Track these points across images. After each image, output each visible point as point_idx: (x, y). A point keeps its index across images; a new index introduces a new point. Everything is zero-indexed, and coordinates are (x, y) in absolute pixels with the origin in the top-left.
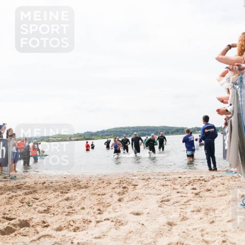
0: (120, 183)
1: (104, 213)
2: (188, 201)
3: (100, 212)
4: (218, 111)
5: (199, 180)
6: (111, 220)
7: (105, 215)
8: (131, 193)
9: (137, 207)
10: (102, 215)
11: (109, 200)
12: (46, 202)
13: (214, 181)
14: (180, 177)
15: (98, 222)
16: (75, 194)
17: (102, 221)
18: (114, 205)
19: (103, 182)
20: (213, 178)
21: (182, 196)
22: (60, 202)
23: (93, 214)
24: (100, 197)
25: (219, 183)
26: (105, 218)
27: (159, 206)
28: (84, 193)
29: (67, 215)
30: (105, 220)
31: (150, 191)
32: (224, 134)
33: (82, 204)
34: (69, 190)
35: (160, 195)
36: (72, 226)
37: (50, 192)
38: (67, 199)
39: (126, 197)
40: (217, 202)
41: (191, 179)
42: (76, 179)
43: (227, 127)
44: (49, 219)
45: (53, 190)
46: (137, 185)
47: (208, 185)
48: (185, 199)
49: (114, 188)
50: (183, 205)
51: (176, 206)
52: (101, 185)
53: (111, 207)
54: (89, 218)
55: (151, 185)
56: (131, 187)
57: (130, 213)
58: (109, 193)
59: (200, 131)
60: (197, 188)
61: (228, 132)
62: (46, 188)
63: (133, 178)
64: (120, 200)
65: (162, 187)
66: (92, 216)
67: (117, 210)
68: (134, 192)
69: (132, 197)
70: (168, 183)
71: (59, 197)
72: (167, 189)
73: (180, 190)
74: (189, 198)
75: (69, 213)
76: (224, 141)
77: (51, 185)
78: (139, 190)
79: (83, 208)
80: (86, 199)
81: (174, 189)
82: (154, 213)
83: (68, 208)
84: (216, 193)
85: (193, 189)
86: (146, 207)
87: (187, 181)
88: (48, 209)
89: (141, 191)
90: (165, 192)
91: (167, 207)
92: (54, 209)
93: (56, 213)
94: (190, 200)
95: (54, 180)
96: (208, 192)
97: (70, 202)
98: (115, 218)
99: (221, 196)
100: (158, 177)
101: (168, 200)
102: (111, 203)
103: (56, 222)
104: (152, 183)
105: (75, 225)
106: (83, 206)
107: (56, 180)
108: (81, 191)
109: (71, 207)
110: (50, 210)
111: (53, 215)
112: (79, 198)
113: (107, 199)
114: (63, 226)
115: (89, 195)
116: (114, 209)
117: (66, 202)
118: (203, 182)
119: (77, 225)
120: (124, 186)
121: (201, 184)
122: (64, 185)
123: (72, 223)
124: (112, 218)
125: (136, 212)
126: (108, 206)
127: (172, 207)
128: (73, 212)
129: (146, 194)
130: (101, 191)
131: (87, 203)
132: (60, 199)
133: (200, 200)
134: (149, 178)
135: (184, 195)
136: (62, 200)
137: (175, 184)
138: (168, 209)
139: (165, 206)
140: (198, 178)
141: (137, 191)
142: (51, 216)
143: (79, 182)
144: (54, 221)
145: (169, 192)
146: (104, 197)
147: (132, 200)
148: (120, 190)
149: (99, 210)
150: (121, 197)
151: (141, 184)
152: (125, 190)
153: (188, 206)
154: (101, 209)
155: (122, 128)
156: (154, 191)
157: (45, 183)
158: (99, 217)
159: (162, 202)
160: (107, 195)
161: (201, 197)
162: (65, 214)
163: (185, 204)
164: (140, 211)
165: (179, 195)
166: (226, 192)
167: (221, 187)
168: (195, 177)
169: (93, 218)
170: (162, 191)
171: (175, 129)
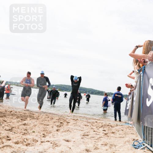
0: (59, 120)
1: (47, 137)
2: (100, 138)
3: (44, 136)
4: (127, 85)
5: (108, 125)
6: (51, 142)
7: (47, 138)
8: (65, 127)
9: (68, 136)
10: (45, 138)
11: (51, 129)
12: (11, 124)
13: (117, 128)
14: (96, 122)
15: (42, 142)
16: (30, 122)
17: (45, 142)
18: (53, 133)
19: (48, 117)
20: (117, 125)
21: (96, 134)
22: (20, 125)
23: (39, 136)
24: (45, 126)
25: (120, 129)
26: (47, 140)
27: (82, 138)
28: (35, 123)
29: (23, 135)
30: (47, 141)
31: (77, 127)
32: (128, 100)
33: (34, 129)
34: (26, 119)
35: (83, 131)
36: (26, 142)
37: (14, 118)
38: (25, 124)
39: (62, 129)
40: (118, 141)
41: (103, 124)
42: (32, 113)
43: (130, 96)
44: (11, 135)
45: (16, 117)
46: (69, 123)
47: (113, 130)
48: (98, 136)
49: (55, 122)
50: (96, 139)
51: (92, 140)
52: (46, 119)
53: (52, 134)
54: (37, 138)
55: (78, 124)
56: (65, 123)
57: (63, 140)
58: (51, 124)
59: (112, 95)
60: (106, 131)
61: (130, 99)
62: (12, 115)
63: (68, 118)
64: (57, 130)
65: (85, 126)
66: (39, 138)
67: (55, 136)
68: (67, 126)
69: (65, 129)
70: (88, 124)
71: (20, 122)
72: (87, 128)
73: (95, 130)
74: (100, 136)
75: (24, 133)
76: (127, 104)
77: (15, 113)
78: (70, 126)
79: (34, 132)
80: (36, 126)
81: (92, 129)
82: (78, 142)
83: (24, 130)
84: (118, 135)
85: (104, 130)
86: (73, 137)
87: (100, 125)
88: (12, 129)
89: (71, 127)
90: (86, 130)
91: (86, 140)
92: (16, 129)
93: (16, 132)
94: (101, 137)
95: (18, 111)
96: (113, 134)
97: (26, 126)
98: (53, 141)
99: (121, 137)
100: (83, 120)
101: (88, 135)
102: (52, 131)
103: (16, 138)
104: (79, 123)
105: (27, 142)
106: (34, 130)
107: (19, 111)
108: (34, 121)
109: (26, 130)
110: (13, 130)
111: (14, 133)
112: (32, 125)
113: (49, 128)
114: (20, 141)
115: (38, 124)
116: (53, 136)
117: (24, 126)
118: (110, 127)
119: (29, 142)
120: (62, 122)
121: (109, 128)
122: (24, 115)
123: (25, 140)
124: (51, 141)
125: (67, 139)
126: (50, 133)
127: (89, 140)
128: (27, 133)
129: (75, 129)
130: (46, 123)
131: (36, 129)
132: (20, 123)
133: (107, 138)
134: (77, 120)
135: (98, 133)
136: (21, 125)
137: (93, 126)
138: (87, 141)
139: (85, 139)
140: (107, 124)
141: (69, 126)
142: (13, 133)
143: (33, 115)
144: (15, 137)
145: (89, 130)
146: (48, 126)
147: (65, 131)
148: (58, 124)
149: (44, 134)
150: (58, 128)
151: (72, 122)
152: (61, 124)
153: (100, 141)
154: (45, 134)
155: (65, 85)
156: (79, 128)
157: (12, 112)
158: (43, 139)
159: (83, 136)
160: (50, 126)
161: (108, 136)
162: (22, 133)
163: (98, 139)
164: (69, 139)
165: (95, 133)
166: (124, 136)
167: (121, 132)
168: (106, 123)
169: (40, 139)
170: (85, 128)
171: (97, 92)
